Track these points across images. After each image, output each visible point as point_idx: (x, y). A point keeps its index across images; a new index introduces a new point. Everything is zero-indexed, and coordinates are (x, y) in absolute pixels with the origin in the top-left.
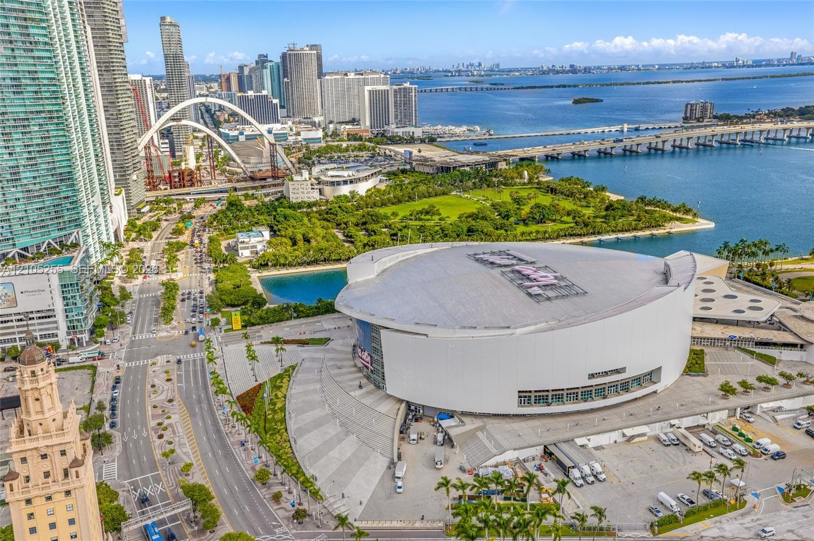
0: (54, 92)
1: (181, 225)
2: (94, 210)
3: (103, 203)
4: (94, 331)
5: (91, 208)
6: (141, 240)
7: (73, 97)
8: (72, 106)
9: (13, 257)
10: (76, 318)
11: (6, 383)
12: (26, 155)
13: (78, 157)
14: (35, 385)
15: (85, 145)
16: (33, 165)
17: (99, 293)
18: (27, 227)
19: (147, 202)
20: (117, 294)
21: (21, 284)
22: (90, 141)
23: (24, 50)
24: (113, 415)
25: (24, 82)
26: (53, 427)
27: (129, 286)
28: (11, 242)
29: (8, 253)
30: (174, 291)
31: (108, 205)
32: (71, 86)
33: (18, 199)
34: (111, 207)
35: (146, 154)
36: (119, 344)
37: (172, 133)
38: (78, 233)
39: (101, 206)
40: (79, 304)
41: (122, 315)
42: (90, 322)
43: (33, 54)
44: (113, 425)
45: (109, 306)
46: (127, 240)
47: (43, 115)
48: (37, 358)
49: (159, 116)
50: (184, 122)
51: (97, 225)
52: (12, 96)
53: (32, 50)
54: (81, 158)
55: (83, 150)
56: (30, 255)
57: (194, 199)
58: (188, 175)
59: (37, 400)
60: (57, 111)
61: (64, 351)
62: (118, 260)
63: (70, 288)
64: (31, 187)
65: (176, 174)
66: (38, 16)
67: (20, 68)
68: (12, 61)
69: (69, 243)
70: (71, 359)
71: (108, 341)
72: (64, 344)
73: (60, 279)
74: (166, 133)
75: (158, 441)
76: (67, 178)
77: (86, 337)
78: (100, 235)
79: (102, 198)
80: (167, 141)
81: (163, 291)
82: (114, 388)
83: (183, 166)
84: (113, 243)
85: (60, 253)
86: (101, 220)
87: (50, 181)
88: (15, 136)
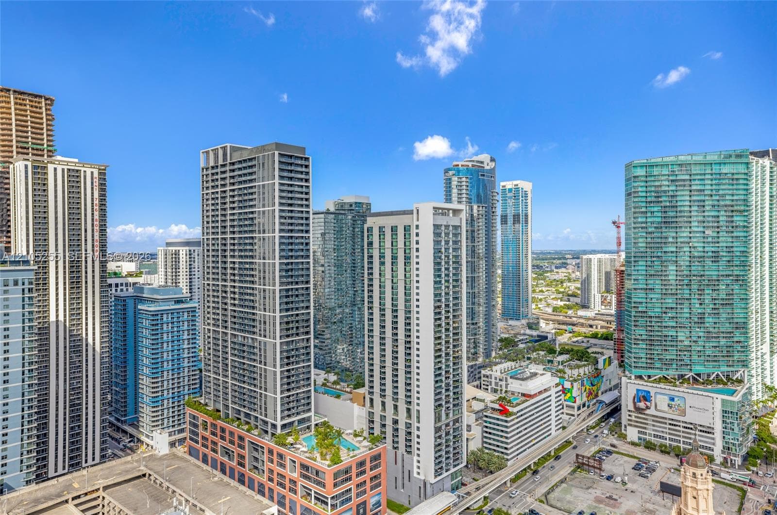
0: (743, 261)
2: (762, 356)
3: (771, 352)
4: (749, 458)
5: (759, 354)
7: (759, 265)
8: (756, 272)
9: (689, 378)
10: (732, 441)
11: (669, 472)
12: (712, 306)
13: (754, 312)
14: (694, 485)
15: (762, 302)
16: (716, 313)
17: (756, 427)
18: (702, 358)
21: (691, 400)
22: (767, 300)
23: (727, 232)
25: (721, 254)
28: (689, 367)
29: (685, 375)
32: (759, 257)
33: (699, 337)
36: (771, 480)
38: (744, 372)
39: (768, 354)
40: (736, 430)
42: (744, 451)
43: (733, 235)
45: (765, 442)
47: (731, 278)
48: (699, 464)
51: (762, 369)
52: (711, 263)
53: (732, 232)
54: (757, 312)
55: (759, 307)
56: (701, 381)
59: (695, 498)
60: (743, 275)
61: (717, 465)
63: (730, 415)
64: (711, 330)
66: (742, 208)
67: (721, 245)
68: (716, 240)
69: (734, 378)
70: (723, 475)
71: (760, 472)
73: (723, 405)
76: (743, 327)
77: (738, 461)
78: (763, 378)
79: (771, 348)
85: (725, 384)
86: (767, 365)
87: (727, 327)
88: (707, 292)
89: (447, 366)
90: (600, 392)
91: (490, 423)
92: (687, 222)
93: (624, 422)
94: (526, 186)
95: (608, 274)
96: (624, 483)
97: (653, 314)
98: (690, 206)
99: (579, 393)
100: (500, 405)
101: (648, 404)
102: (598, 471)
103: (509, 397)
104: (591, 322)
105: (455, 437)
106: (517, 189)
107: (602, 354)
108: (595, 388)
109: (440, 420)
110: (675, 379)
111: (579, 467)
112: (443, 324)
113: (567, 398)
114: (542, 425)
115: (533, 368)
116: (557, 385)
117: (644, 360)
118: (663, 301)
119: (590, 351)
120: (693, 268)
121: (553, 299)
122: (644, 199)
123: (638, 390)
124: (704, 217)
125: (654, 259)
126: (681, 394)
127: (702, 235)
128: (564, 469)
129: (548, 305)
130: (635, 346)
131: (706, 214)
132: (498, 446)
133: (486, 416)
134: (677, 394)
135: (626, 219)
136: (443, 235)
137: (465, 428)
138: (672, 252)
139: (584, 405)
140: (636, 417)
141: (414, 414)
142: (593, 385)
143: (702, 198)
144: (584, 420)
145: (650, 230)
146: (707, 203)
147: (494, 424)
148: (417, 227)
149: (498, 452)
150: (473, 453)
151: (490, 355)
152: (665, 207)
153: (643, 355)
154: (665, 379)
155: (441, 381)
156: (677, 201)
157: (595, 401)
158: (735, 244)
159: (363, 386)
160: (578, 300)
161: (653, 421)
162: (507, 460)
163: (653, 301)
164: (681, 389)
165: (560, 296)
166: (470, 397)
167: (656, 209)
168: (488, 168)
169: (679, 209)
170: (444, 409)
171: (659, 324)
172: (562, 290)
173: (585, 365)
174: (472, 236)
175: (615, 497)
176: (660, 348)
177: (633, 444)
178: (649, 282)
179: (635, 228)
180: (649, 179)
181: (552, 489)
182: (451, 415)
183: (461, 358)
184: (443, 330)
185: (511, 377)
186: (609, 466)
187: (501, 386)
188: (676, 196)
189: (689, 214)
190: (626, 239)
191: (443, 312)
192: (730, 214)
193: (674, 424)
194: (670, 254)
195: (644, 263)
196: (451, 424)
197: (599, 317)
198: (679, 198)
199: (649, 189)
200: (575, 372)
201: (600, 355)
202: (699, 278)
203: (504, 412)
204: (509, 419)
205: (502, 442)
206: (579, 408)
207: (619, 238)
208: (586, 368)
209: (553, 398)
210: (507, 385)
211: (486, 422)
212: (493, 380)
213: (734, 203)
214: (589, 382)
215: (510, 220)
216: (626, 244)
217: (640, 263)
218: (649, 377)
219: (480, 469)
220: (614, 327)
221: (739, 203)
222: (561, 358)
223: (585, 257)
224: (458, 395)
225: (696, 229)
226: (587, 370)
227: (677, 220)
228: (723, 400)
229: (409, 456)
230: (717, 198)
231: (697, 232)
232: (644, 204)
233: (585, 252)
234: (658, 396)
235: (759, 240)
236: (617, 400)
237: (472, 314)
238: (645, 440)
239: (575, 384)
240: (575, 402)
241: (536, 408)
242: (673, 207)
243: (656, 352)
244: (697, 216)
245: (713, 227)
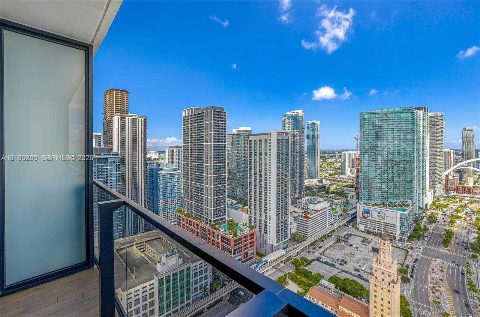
0: (411, 154)
1: (460, 209)
2: (418, 195)
3: (423, 193)
4: (411, 238)
6: (437, 210)
7: (418, 156)
8: (417, 159)
9: (386, 204)
10: (404, 231)
11: (376, 243)
12: (397, 174)
13: (416, 176)
14: (384, 248)
15: (419, 172)
16: (399, 176)
17: (415, 224)
18: (392, 196)
19: (443, 196)
20: (422, 227)
21: (387, 213)
22: (421, 171)
23: (404, 142)
24: (412, 272)
25: (401, 151)
26: (387, 265)
27: (428, 226)
28: (386, 200)
30: (451, 235)
31: (425, 194)
32: (418, 152)
33: (391, 187)
34: (425, 195)
35: (446, 178)
37: (461, 171)
38: (410, 201)
39: (421, 194)
40: (406, 226)
41: (423, 236)
42: (409, 234)
43: (406, 143)
44: (411, 276)
45: (418, 231)
46: (431, 209)
47: (405, 161)
48: (386, 239)
49: (455, 164)
50: (469, 167)
51: (418, 200)
52: (397, 155)
53: (406, 142)
55: (418, 174)
56: (392, 205)
57: (470, 200)
58: (468, 189)
59: (384, 253)
60: (411, 160)
61: (397, 240)
62: (425, 215)
63: (403, 220)
64: (397, 183)
65: (461, 188)
66: (410, 132)
67: (401, 147)
68: (399, 145)
69: (406, 204)
70: (399, 244)
71: (415, 243)
72: (398, 238)
73: (400, 215)
74: (458, 171)
75: (432, 294)
76: (411, 182)
77: (406, 239)
78: (419, 204)
79: (423, 191)
80: (458, 174)
81: (445, 233)
82: (414, 262)
83: (465, 185)
84: (424, 208)
85: (402, 207)
86: (421, 199)
87: (403, 182)
88: (395, 167)
89: (282, 198)
90: (348, 210)
91: (300, 222)
92: (387, 138)
93: (358, 222)
94: (318, 122)
95: (353, 160)
96: (357, 248)
97: (371, 177)
98: (388, 131)
99: (339, 210)
100: (305, 214)
101: (368, 215)
102: (346, 242)
103: (309, 211)
104: (346, 180)
105: (285, 227)
106: (313, 124)
107: (349, 194)
108: (346, 208)
109: (279, 220)
110: (380, 204)
111: (338, 241)
112: (281, 180)
113: (334, 212)
114: (322, 223)
115: (320, 199)
116: (329, 206)
117: (367, 196)
118: (376, 171)
119: (344, 192)
120: (389, 157)
121: (329, 170)
122: (368, 128)
123: (364, 209)
124: (394, 135)
125: (372, 153)
126: (383, 211)
127: (393, 143)
128: (331, 241)
129: (327, 173)
130: (364, 190)
131: (395, 134)
132: (303, 231)
133: (299, 219)
134: (381, 211)
135: (360, 136)
136: (281, 143)
137: (289, 223)
138: (380, 150)
139: (341, 215)
140: (363, 220)
141: (268, 217)
142: (345, 207)
143: (393, 127)
144: (341, 221)
145: (370, 141)
146: (395, 129)
147: (302, 222)
148: (270, 140)
149: (303, 234)
150: (293, 234)
151: (301, 194)
152: (377, 131)
153: (367, 194)
154: (376, 205)
155: (280, 204)
157: (346, 213)
158: (407, 147)
159: (247, 205)
160: (340, 171)
161: (371, 222)
162: (307, 237)
163: (372, 171)
164: (383, 209)
165: (332, 169)
166: (292, 211)
167: (373, 132)
168: (301, 115)
169: (383, 132)
170: (281, 215)
171: (374, 181)
172: (333, 166)
173: (342, 198)
174: (294, 144)
175: (352, 253)
176: (374, 191)
177: (362, 231)
178: (370, 163)
179: (364, 140)
180: (370, 119)
181: (326, 250)
182: (284, 218)
183: (288, 194)
184: (281, 183)
185: (310, 203)
186: (350, 241)
187: (306, 207)
188: (382, 127)
189: (387, 134)
190: (360, 145)
191: (281, 175)
192: (405, 134)
193: (379, 223)
194: (379, 151)
195: (368, 155)
196: (284, 222)
197: (349, 178)
198: (383, 128)
199: (370, 123)
200: (338, 201)
201: (348, 194)
202: (391, 162)
203: (306, 217)
204: (308, 220)
205: (305, 230)
206: (339, 216)
207: (357, 145)
208: (342, 200)
209: (327, 212)
210: (308, 206)
211: (298, 221)
212: (302, 204)
213: (407, 130)
214: (344, 206)
215: (311, 137)
216: (360, 147)
217: (366, 155)
218: (369, 203)
219: (296, 240)
220: (355, 182)
221: (409, 129)
222: (331, 195)
223: (343, 152)
224: (287, 210)
225: (390, 141)
226: (343, 200)
227: (383, 137)
228: (401, 213)
229: (266, 234)
230: (400, 127)
231: (391, 142)
232: (368, 130)
233: (344, 151)
234: (373, 212)
236: (356, 213)
237: (293, 176)
238: (367, 230)
239: (337, 206)
240: (337, 214)
241: (320, 216)
242: (380, 131)
243: (372, 193)
244: (391, 135)
245: (398, 140)
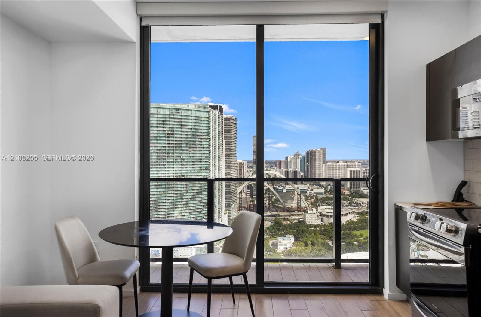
0: (207, 167)
7: (214, 169)
8: (213, 173)
12: (192, 194)
16: (194, 198)
21: (181, 251)
23: (199, 150)
25: (197, 163)
31: (221, 218)
32: (214, 165)
34: (222, 219)
35: (240, 196)
37: (252, 187)
39: (218, 218)
43: (202, 152)
53: (202, 150)
60: (206, 175)
64: (191, 208)
65: (252, 206)
66: (206, 137)
67: (196, 158)
68: (194, 155)
73: (196, 251)
74: (250, 187)
79: (219, 215)
80: (250, 190)
92: (179, 144)
97: (160, 201)
98: (181, 135)
122: (156, 129)
124: (188, 141)
125: (161, 166)
127: (187, 152)
131: (189, 139)
138: (172, 162)
143: (187, 130)
145: (159, 148)
146: (189, 133)
152: (168, 134)
156: (174, 131)
158: (203, 158)
163: (161, 192)
167: (162, 135)
169: (175, 136)
180: (158, 116)
188: (173, 128)
189: (180, 139)
192: (201, 140)
194: (170, 163)
198: (175, 129)
199: (159, 122)
213: (202, 134)
221: (205, 134)
225: (184, 148)
227: (174, 142)
228: (196, 247)
230: (194, 130)
231: (184, 150)
235: (214, 155)
242: (172, 134)
244: (185, 141)
245: (192, 147)
